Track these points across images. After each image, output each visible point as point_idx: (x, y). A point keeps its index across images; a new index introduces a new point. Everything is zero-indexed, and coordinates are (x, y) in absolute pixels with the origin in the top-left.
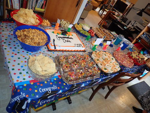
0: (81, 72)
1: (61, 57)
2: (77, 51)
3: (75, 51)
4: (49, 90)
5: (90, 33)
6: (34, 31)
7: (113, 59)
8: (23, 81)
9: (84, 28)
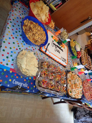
0: (53, 85)
1: (46, 62)
2: (60, 63)
3: (58, 62)
4: (20, 85)
5: (78, 54)
6: (39, 28)
7: (81, 87)
8: (6, 65)
9: (76, 47)
